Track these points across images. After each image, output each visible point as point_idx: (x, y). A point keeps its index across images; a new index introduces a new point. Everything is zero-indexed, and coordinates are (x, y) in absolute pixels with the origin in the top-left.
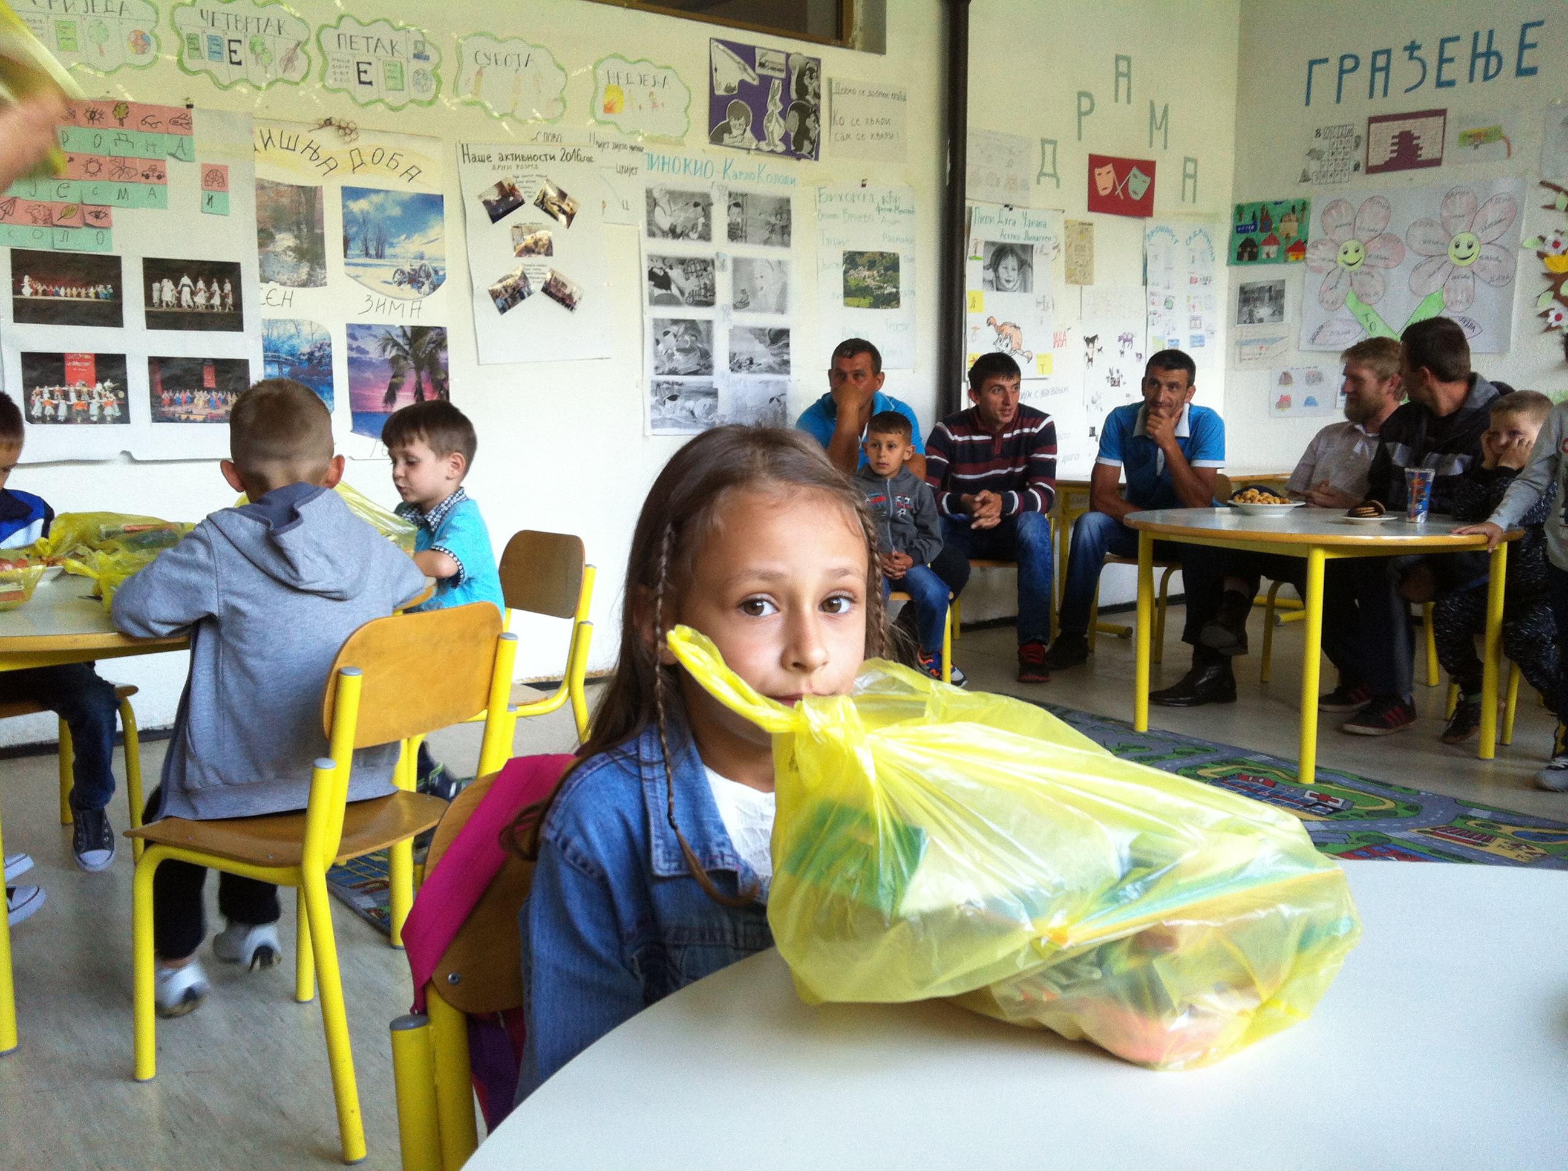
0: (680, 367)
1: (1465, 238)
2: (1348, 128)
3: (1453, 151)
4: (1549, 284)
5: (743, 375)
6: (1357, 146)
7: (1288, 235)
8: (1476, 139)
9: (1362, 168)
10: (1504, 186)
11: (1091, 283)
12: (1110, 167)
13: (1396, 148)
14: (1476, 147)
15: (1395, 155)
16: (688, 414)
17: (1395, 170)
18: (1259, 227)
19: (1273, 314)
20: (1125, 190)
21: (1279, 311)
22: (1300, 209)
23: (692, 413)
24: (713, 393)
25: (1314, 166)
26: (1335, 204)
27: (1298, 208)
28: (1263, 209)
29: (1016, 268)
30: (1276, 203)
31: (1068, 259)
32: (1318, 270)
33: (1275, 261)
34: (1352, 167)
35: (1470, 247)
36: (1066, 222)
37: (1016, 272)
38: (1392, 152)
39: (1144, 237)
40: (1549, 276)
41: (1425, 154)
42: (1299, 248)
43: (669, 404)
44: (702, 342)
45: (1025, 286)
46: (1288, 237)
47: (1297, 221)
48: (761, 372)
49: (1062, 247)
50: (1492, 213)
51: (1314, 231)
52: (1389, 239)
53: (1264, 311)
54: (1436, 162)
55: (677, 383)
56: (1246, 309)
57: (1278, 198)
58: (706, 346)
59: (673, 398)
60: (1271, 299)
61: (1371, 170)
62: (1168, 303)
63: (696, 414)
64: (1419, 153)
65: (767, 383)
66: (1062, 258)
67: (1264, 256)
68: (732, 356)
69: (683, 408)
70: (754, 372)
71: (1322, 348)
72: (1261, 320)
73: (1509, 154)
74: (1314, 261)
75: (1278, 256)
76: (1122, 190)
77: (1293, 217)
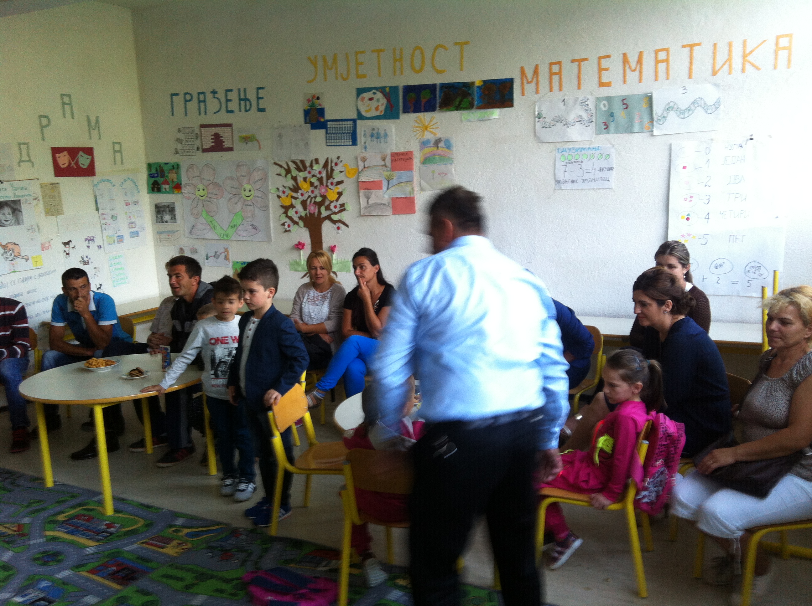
1: (248, 187)
2: (192, 129)
3: (238, 145)
4: (283, 210)
6: (197, 138)
7: (173, 180)
8: (246, 139)
9: (200, 149)
10: (260, 163)
11: (62, 214)
12: (65, 153)
13: (213, 141)
14: (246, 143)
15: (213, 144)
17: (214, 151)
18: (160, 175)
19: (171, 219)
20: (77, 163)
21: (174, 218)
22: (176, 167)
25: (179, 147)
26: (191, 167)
27: (175, 167)
28: (160, 166)
29: (11, 213)
30: (166, 164)
31: (45, 203)
32: (189, 198)
33: (168, 193)
34: (196, 149)
35: (250, 191)
36: (41, 184)
37: (11, 216)
38: (212, 142)
39: (94, 186)
40: (283, 207)
41: (227, 144)
42: (178, 187)
45: (18, 222)
46: (173, 181)
47: (176, 173)
49: (41, 198)
50: (257, 175)
51: (184, 180)
52: (217, 185)
53: (167, 217)
54: (231, 149)
56: (159, 216)
57: (166, 162)
60: (169, 211)
61: (205, 151)
62: (114, 218)
64: (224, 144)
66: (41, 204)
67: (164, 190)
71: (194, 237)
72: (166, 222)
73: (260, 148)
74: (185, 193)
75: (170, 191)
76: (75, 164)
77: (174, 171)
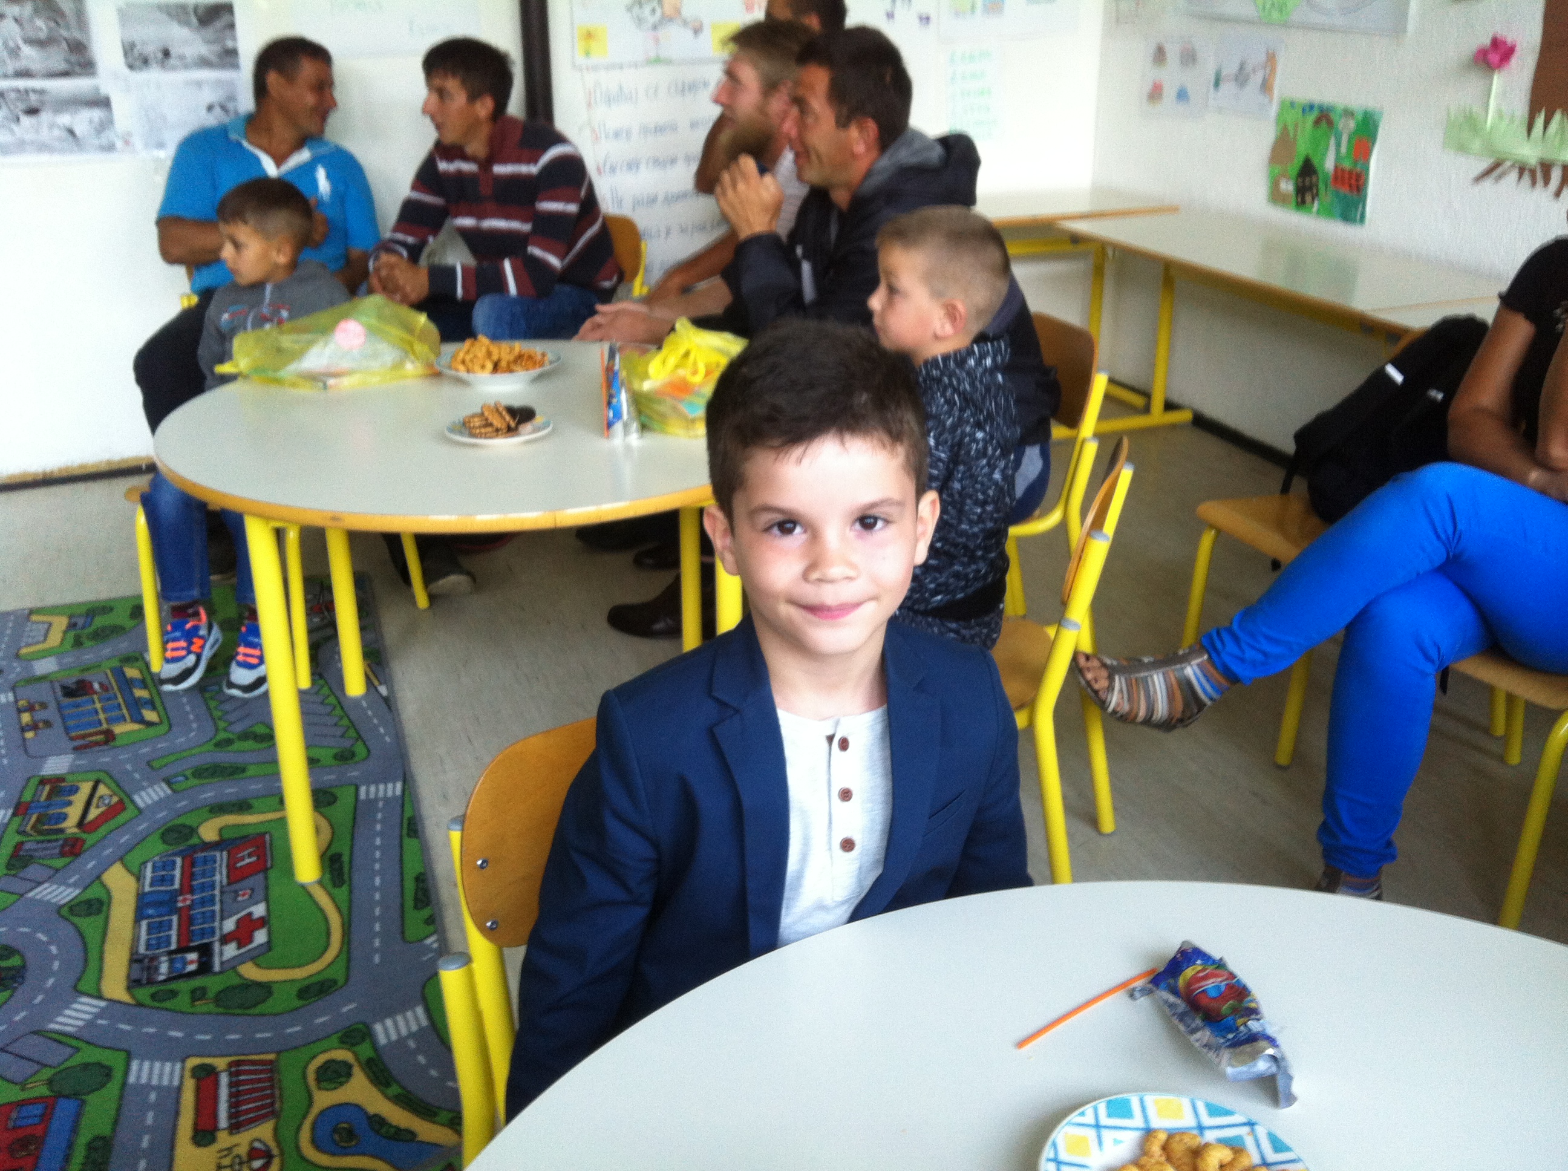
0: (35, 67)
5: (154, 75)
16: (65, 134)
23: (71, 132)
24: (103, 103)
43: (26, 120)
44: (68, 28)
48: (186, 67)
55: (34, 91)
58: (77, 35)
59: (33, 111)
63: (78, 132)
65: (199, 84)
68: (129, 49)
69: (52, 126)
70: (174, 68)
